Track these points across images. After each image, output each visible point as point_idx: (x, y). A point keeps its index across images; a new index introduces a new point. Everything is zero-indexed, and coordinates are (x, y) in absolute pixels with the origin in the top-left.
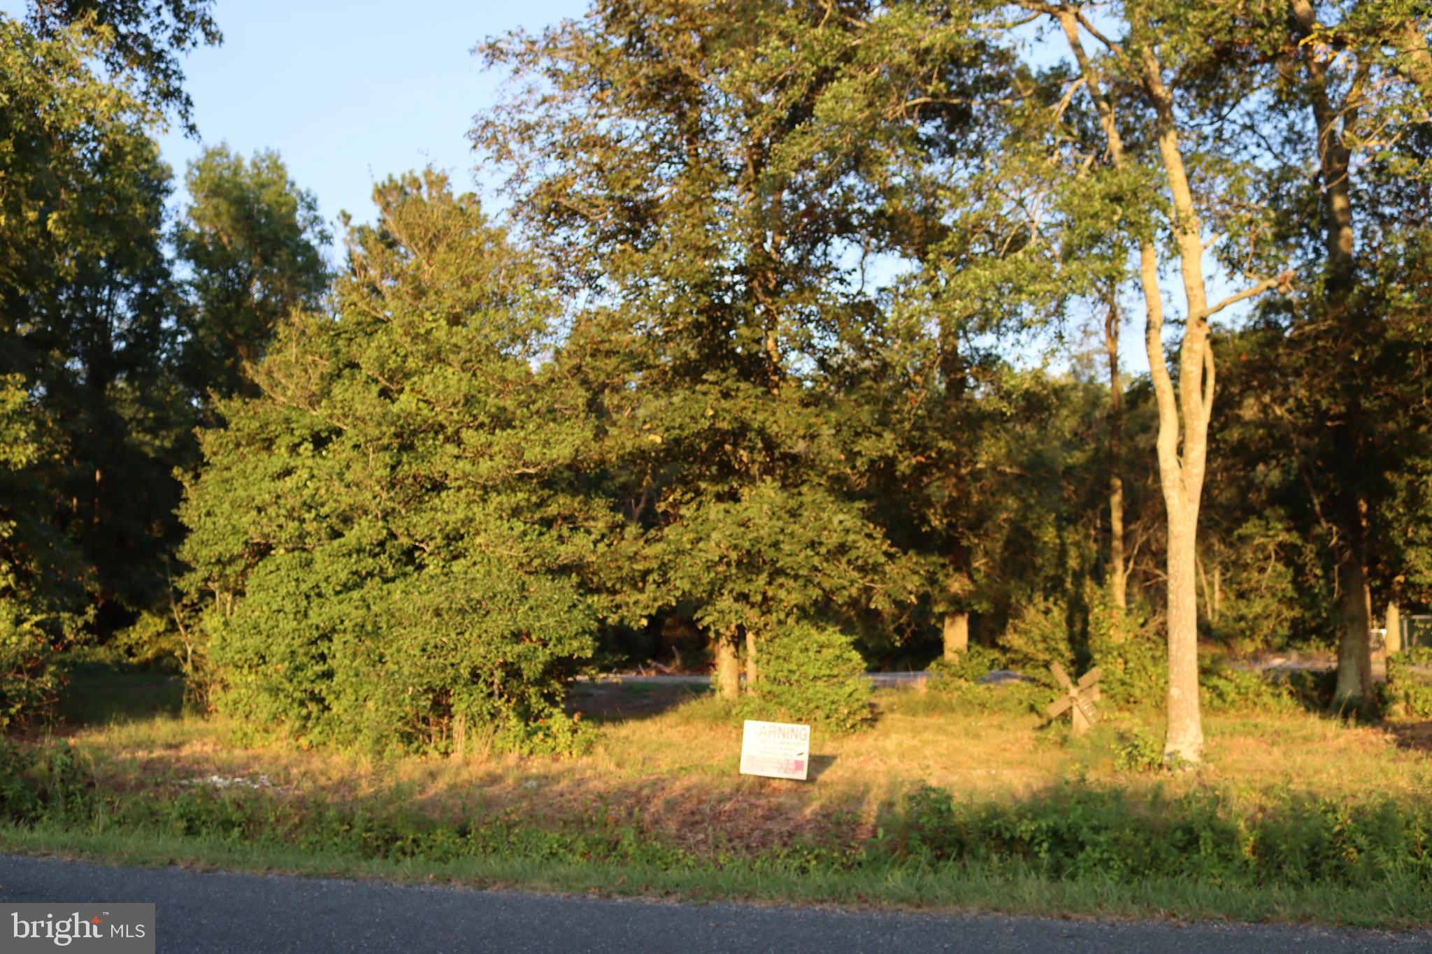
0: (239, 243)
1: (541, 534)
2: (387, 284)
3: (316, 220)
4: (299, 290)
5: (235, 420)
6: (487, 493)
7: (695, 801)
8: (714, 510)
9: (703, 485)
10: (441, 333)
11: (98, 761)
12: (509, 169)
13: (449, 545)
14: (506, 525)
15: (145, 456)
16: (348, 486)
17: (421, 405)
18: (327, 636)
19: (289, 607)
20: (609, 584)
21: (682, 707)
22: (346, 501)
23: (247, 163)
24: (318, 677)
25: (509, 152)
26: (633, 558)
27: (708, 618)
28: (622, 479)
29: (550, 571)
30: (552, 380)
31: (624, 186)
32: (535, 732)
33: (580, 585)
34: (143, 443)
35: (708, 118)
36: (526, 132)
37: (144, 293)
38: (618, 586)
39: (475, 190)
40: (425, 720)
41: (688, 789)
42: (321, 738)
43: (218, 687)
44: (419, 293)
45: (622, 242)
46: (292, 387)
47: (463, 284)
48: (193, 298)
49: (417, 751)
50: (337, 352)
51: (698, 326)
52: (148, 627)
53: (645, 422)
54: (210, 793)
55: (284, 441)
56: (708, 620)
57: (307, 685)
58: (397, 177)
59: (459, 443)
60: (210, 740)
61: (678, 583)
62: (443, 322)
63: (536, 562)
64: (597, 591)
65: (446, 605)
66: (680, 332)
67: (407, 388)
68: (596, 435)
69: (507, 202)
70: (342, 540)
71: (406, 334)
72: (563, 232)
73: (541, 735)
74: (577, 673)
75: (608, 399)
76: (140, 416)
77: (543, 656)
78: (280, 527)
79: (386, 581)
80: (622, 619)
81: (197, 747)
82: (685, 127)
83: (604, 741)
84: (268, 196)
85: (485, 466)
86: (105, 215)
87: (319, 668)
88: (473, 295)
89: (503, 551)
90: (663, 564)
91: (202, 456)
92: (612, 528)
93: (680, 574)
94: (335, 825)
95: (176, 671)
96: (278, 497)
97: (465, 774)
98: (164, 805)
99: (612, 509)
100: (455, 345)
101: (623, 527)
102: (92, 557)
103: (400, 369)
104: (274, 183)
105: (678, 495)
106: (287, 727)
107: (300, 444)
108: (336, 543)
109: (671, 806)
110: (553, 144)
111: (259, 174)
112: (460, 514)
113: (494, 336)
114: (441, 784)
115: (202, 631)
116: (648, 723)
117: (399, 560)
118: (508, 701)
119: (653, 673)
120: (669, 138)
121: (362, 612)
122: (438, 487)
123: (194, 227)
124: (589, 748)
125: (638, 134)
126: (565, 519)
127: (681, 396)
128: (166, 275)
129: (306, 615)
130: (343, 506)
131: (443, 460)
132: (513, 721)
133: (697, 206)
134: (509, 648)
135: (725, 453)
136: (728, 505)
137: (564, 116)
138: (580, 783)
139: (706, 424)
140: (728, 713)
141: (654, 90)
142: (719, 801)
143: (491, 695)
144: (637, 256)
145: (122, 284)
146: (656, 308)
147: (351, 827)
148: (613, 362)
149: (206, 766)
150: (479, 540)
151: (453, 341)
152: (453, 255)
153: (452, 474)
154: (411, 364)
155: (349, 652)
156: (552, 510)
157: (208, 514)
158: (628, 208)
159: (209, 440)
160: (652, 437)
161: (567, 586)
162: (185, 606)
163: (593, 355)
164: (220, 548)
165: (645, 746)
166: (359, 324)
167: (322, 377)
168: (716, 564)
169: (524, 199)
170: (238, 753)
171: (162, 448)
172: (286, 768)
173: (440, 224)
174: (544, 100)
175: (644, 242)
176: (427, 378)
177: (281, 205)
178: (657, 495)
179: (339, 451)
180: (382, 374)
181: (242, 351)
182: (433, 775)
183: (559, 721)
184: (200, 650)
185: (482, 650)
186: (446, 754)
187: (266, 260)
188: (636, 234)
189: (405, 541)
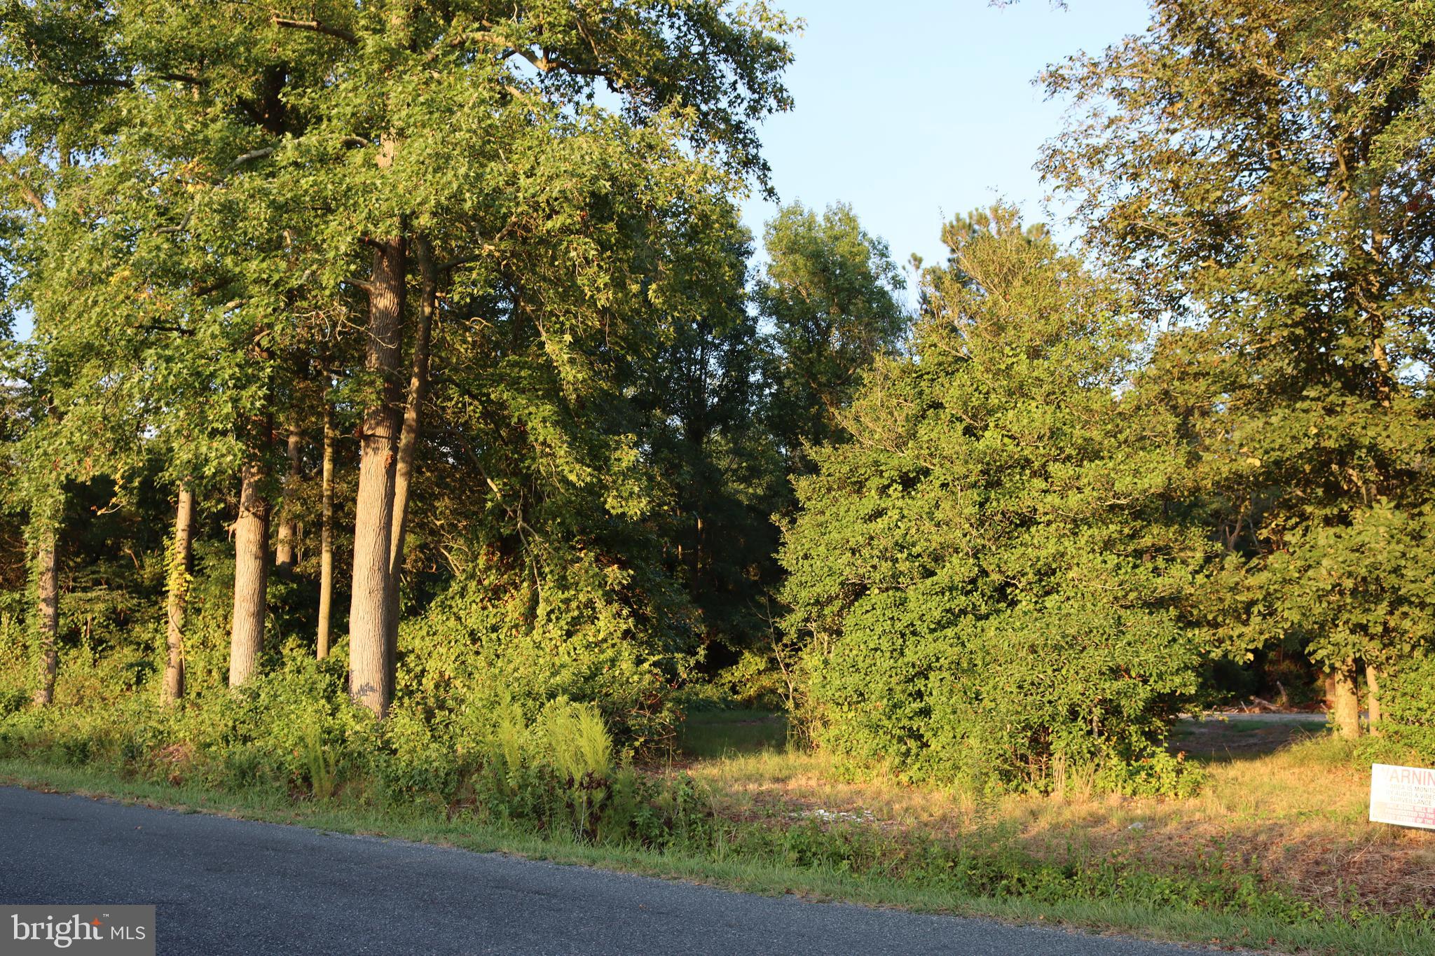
0: (817, 294)
1: (1135, 567)
2: (962, 322)
3: (889, 267)
4: (877, 335)
5: (827, 465)
6: (1077, 526)
7: (1319, 849)
8: (1323, 536)
9: (1309, 509)
10: (1022, 367)
11: (715, 791)
12: (1080, 196)
13: (1041, 580)
14: (1100, 559)
15: (740, 503)
16: (938, 525)
17: (1006, 440)
18: (924, 674)
19: (885, 645)
20: (1210, 617)
21: (1294, 748)
22: (936, 539)
23: (820, 219)
24: (916, 714)
25: (1080, 179)
26: (1234, 589)
27: (1321, 651)
28: (1214, 506)
29: (1146, 604)
30: (1138, 408)
31: (1203, 200)
32: (1138, 772)
33: (1179, 618)
34: (737, 492)
35: (1289, 117)
36: (1094, 156)
37: (732, 351)
38: (1220, 619)
39: (1046, 220)
40: (1024, 758)
41: (1310, 837)
42: (920, 775)
43: (818, 724)
44: (999, 328)
45: (1205, 259)
46: (879, 430)
47: (1041, 317)
48: (779, 351)
49: (1016, 790)
50: (921, 393)
51: (1295, 339)
52: (751, 663)
53: (1241, 445)
54: (818, 826)
55: (875, 482)
56: (1321, 654)
57: (905, 722)
58: (964, 216)
59: (1047, 477)
60: (814, 774)
61: (1286, 614)
62: (1023, 357)
63: (1132, 596)
64: (1197, 624)
65: (1041, 641)
66: (1274, 347)
67: (992, 425)
68: (1188, 462)
69: (1080, 229)
70: (935, 578)
71: (988, 370)
72: (1141, 254)
73: (1143, 774)
74: (1179, 711)
75: (1200, 424)
76: (735, 466)
77: (1144, 693)
78: (874, 567)
79: (979, 618)
80: (1225, 655)
81: (803, 781)
82: (1265, 130)
83: (1211, 782)
84: (842, 248)
85: (1074, 499)
86: (699, 280)
87: (917, 705)
88: (1052, 328)
89: (1096, 585)
90: (1269, 594)
91: (798, 501)
92: (1208, 559)
93: (1287, 604)
94: (940, 862)
95: (778, 707)
96: (872, 538)
97: (1067, 814)
98: (775, 836)
99: (1209, 538)
100: (1037, 379)
101: (1223, 557)
102: (697, 600)
103: (984, 405)
104: (847, 234)
105: (1280, 521)
106: (887, 764)
107: (889, 486)
108: (929, 581)
109: (1292, 854)
110: (1124, 165)
111: (832, 228)
112: (1051, 548)
113: (1076, 367)
114: (1043, 824)
115: (802, 670)
116: (1258, 764)
117: (991, 597)
118: (1108, 739)
119: (1257, 710)
120: (1248, 144)
121: (958, 649)
122: (1027, 522)
123: (774, 285)
124: (1195, 790)
125: (1214, 144)
126: (1159, 550)
127: (1281, 415)
128: (752, 331)
129: (902, 654)
130: (934, 545)
131: (1031, 495)
132: (1115, 761)
133: (1285, 212)
134: (1107, 685)
135: (1332, 474)
136: (1340, 529)
137: (1134, 135)
138: (1189, 826)
139: (1310, 443)
140: (1348, 756)
141: (1229, 95)
142: (1348, 852)
143: (1090, 733)
144: (1223, 272)
145: (713, 344)
146: (1248, 325)
147: (956, 864)
148: (1202, 384)
149: (813, 800)
150: (1071, 575)
151: (1035, 374)
152: (1029, 289)
153: (1041, 510)
154: (994, 400)
155: (946, 690)
156: (1147, 541)
157: (806, 557)
158: (1208, 223)
159: (803, 486)
160: (1250, 460)
161: (1165, 619)
162: (785, 646)
163: (1181, 379)
164: (818, 589)
165: (1256, 788)
166: (940, 364)
167: (907, 419)
168: (1328, 593)
169: (1096, 224)
170: (842, 788)
171: (755, 495)
172: (888, 803)
173: (1014, 258)
174: (1111, 122)
175: (1228, 256)
176: (1011, 414)
177: (854, 255)
178: (1257, 522)
179: (928, 492)
180: (966, 412)
181: (825, 398)
182: (1034, 814)
183: (1162, 761)
184: (802, 687)
185: (1080, 687)
186: (1046, 793)
187: (844, 310)
188: (1218, 249)
189: (996, 577)
